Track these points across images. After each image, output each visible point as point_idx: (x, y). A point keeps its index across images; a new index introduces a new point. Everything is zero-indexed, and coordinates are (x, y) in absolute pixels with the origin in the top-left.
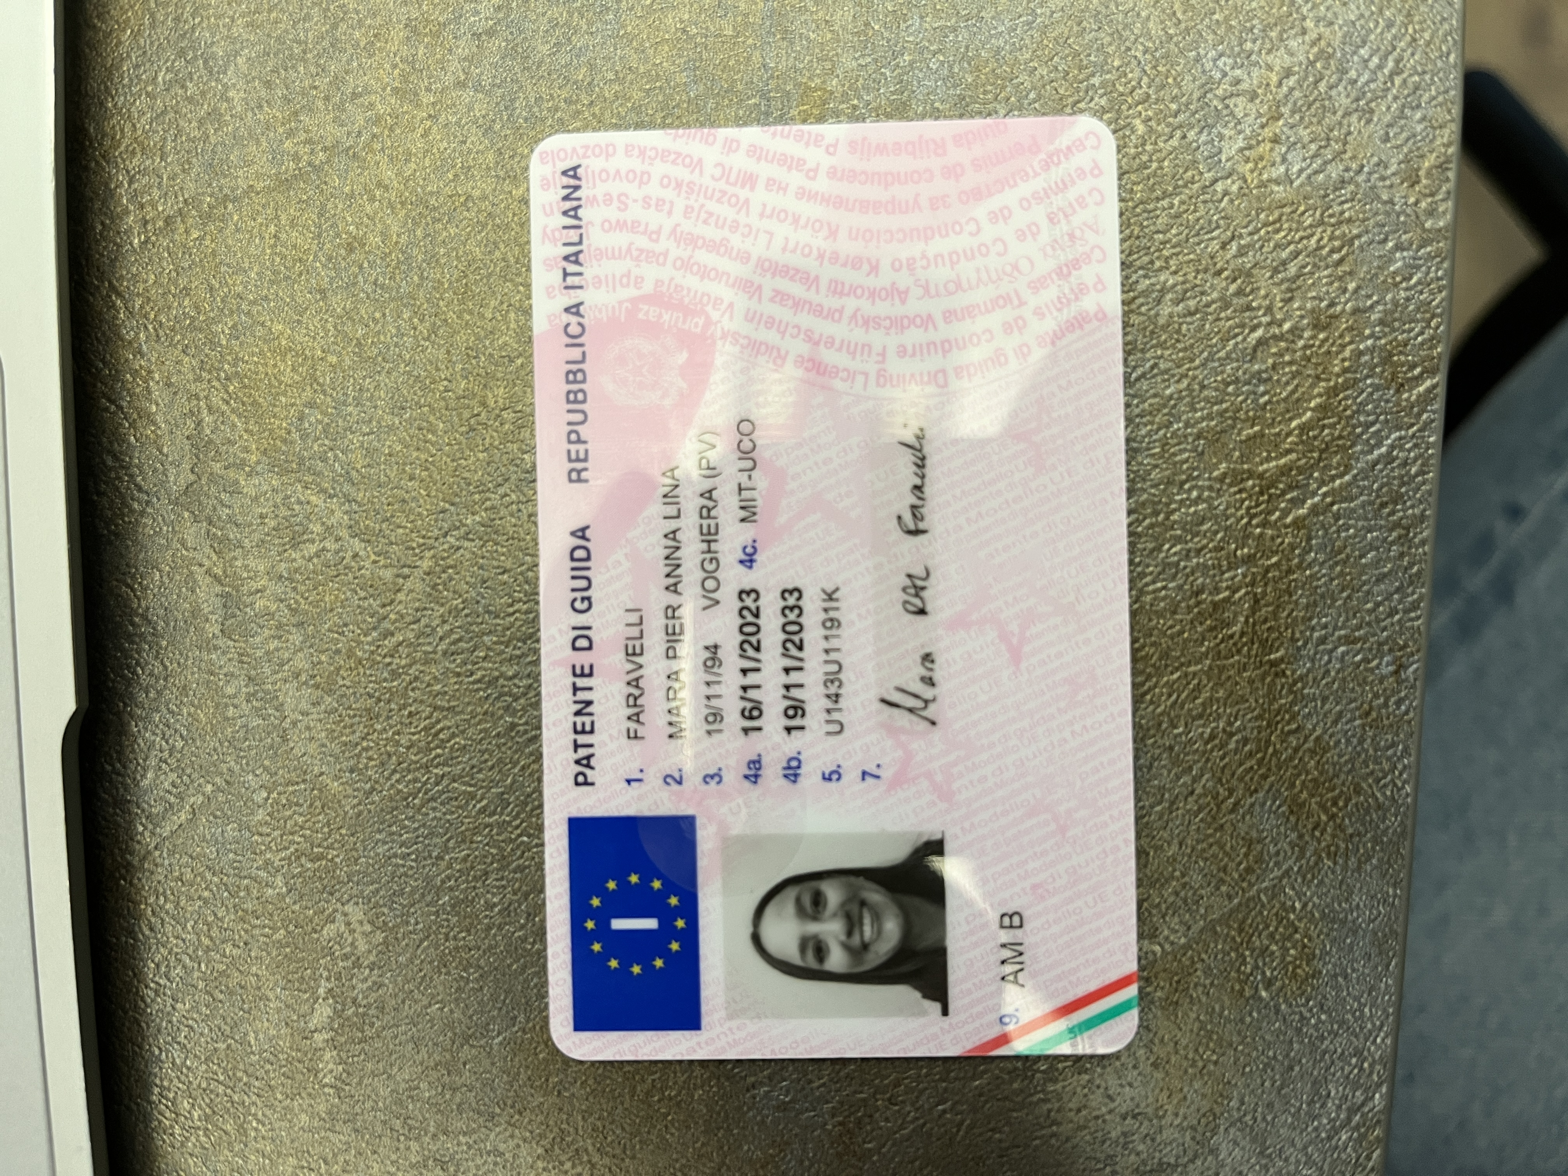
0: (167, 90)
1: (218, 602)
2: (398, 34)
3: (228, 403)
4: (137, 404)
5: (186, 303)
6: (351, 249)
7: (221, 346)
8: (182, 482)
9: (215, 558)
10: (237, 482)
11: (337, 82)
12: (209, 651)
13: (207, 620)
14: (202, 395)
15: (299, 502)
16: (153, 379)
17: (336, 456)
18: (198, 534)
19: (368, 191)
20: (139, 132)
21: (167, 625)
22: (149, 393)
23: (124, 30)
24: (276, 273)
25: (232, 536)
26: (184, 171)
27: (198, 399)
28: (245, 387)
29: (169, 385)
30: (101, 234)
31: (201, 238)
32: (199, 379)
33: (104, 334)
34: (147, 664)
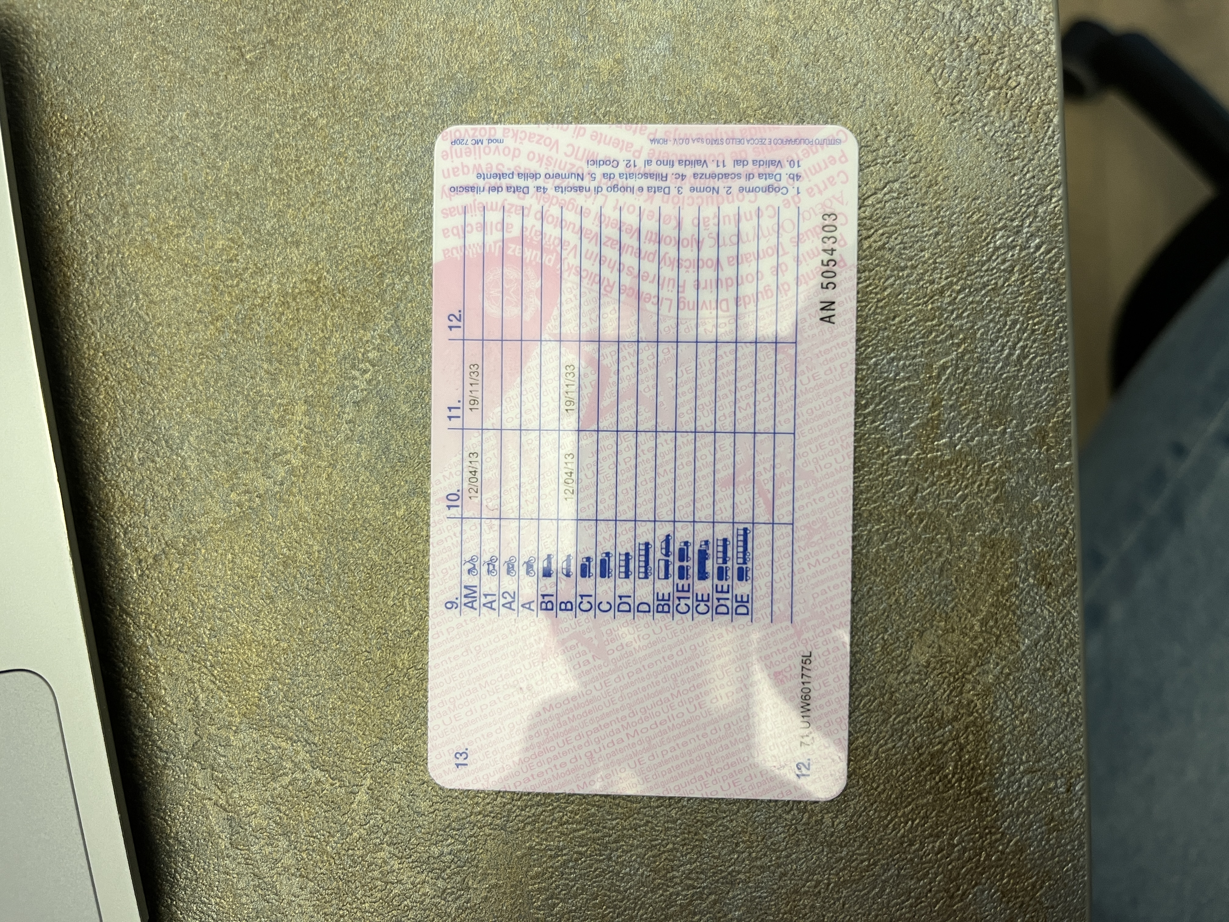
0: (142, 464)
1: (226, 824)
2: (300, 409)
3: (214, 683)
4: (151, 690)
5: (176, 615)
6: (286, 565)
7: (205, 643)
8: (189, 741)
9: (219, 793)
10: (228, 739)
11: (262, 447)
12: (223, 858)
13: (220, 837)
14: (195, 679)
15: (273, 748)
16: (159, 671)
17: (295, 712)
18: (204, 778)
19: (294, 523)
20: (126, 497)
21: (192, 843)
22: (159, 681)
23: (103, 423)
24: (236, 588)
25: (229, 777)
26: (162, 521)
27: (194, 683)
28: (225, 670)
29: (171, 675)
30: (109, 572)
31: (180, 569)
32: (191, 669)
33: (121, 643)
34: (183, 870)
